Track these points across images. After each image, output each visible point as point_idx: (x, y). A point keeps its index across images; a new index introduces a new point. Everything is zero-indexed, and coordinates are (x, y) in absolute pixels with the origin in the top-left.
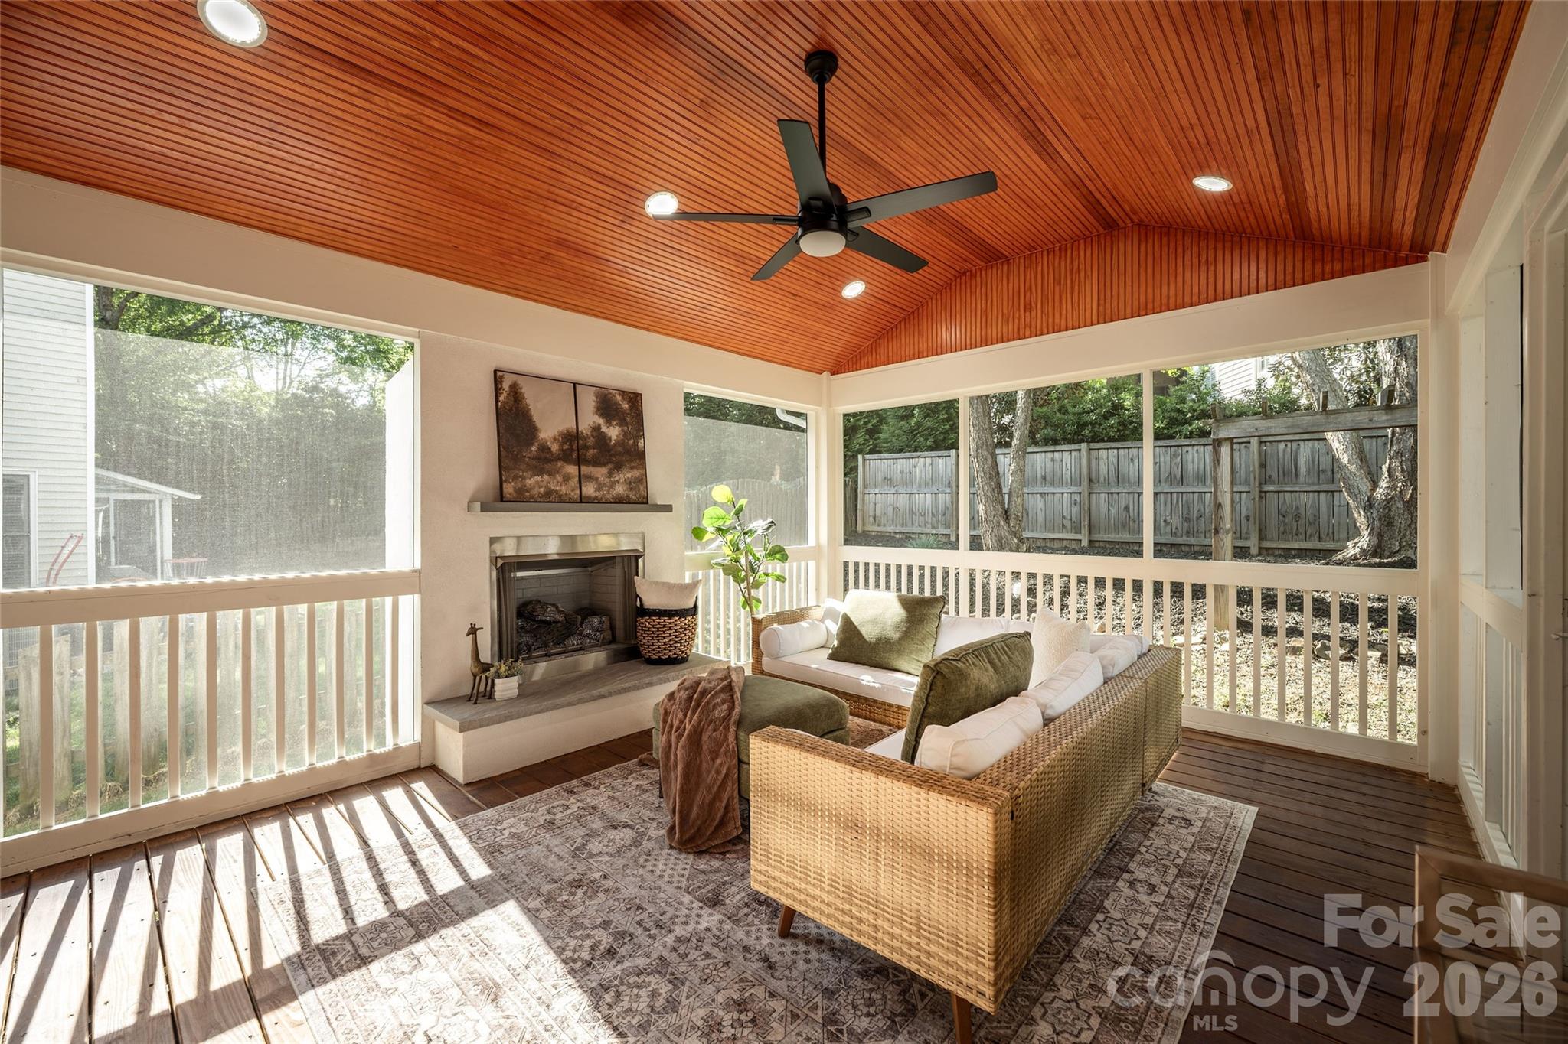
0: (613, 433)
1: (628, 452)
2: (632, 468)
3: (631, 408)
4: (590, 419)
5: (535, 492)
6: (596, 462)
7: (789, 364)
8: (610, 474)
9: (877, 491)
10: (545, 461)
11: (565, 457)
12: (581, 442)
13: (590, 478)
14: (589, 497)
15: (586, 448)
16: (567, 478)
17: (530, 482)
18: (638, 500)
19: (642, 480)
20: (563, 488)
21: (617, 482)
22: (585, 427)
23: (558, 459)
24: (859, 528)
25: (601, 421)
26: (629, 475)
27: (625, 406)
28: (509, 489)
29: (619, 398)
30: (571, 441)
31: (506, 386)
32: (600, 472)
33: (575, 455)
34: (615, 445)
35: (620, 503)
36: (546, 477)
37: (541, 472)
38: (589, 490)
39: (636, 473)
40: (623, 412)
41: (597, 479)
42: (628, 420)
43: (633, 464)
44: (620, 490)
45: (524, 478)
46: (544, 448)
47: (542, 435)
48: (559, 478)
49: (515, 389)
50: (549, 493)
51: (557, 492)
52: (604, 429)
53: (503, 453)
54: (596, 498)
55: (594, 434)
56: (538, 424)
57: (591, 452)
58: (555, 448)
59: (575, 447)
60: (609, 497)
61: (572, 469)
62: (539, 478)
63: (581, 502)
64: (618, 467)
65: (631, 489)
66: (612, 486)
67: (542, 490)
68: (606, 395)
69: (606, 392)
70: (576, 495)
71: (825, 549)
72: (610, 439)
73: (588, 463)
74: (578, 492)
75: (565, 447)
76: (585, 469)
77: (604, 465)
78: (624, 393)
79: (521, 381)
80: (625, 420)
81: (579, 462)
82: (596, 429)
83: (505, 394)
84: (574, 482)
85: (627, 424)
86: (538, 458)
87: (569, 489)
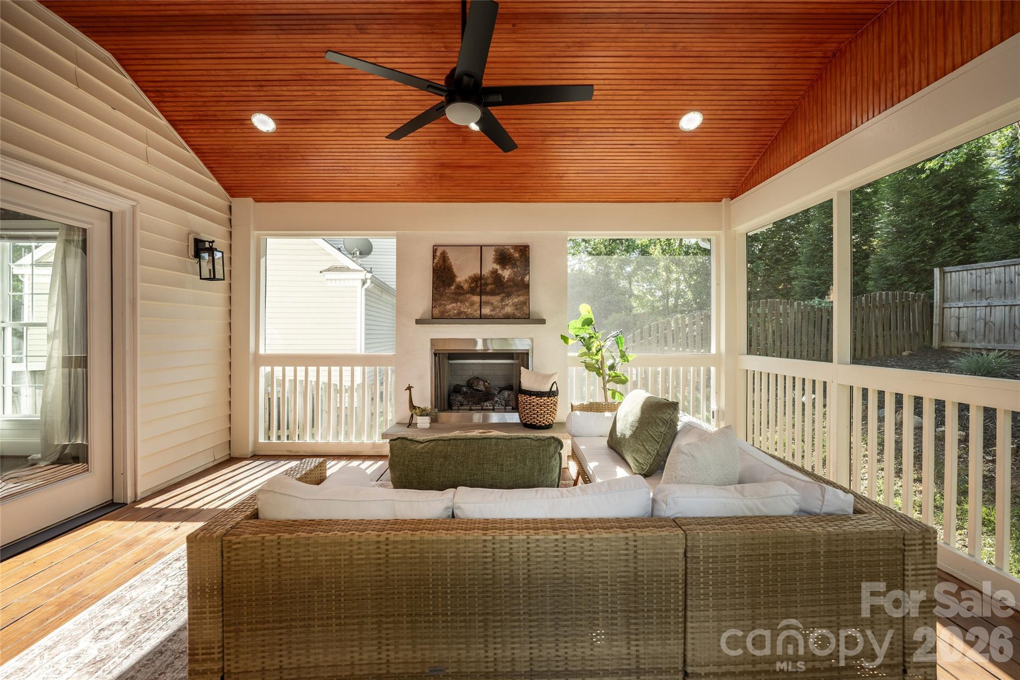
0: (506, 273)
1: (517, 285)
2: (519, 296)
3: (521, 256)
4: (490, 265)
5: (451, 313)
6: (493, 293)
7: (677, 200)
8: (502, 300)
9: (961, 304)
10: (460, 293)
11: (472, 291)
12: (483, 281)
13: (487, 303)
14: (486, 315)
15: (487, 285)
16: (472, 304)
17: (449, 307)
18: (524, 316)
19: (526, 303)
20: (469, 310)
21: (507, 305)
22: (486, 271)
23: (467, 293)
24: (936, 344)
25: (498, 267)
26: (516, 300)
27: (517, 255)
28: (436, 312)
29: (512, 251)
30: (476, 281)
31: (438, 254)
32: (495, 300)
33: (478, 290)
34: (507, 281)
35: (508, 319)
36: (459, 304)
37: (456, 301)
38: (486, 311)
39: (521, 298)
40: (515, 260)
41: (492, 304)
42: (518, 264)
43: (519, 293)
44: (509, 310)
45: (445, 305)
46: (459, 287)
47: (458, 280)
48: (467, 304)
49: (444, 256)
50: (460, 313)
51: (465, 312)
52: (500, 272)
53: (435, 291)
54: (491, 315)
55: (493, 276)
56: (456, 273)
57: (489, 287)
58: (466, 286)
59: (479, 285)
60: (500, 315)
61: (476, 298)
62: (455, 305)
63: (481, 318)
64: (509, 295)
65: (517, 309)
66: (503, 307)
67: (456, 312)
68: (503, 250)
69: (503, 248)
70: (477, 314)
71: (724, 357)
72: (504, 278)
73: (487, 294)
74: (479, 312)
75: (473, 285)
76: (484, 298)
77: (499, 294)
78: (516, 247)
79: (447, 250)
80: (516, 264)
81: (480, 294)
82: (495, 272)
83: (437, 259)
84: (477, 306)
85: (517, 267)
86: (456, 294)
87: (474, 311)
